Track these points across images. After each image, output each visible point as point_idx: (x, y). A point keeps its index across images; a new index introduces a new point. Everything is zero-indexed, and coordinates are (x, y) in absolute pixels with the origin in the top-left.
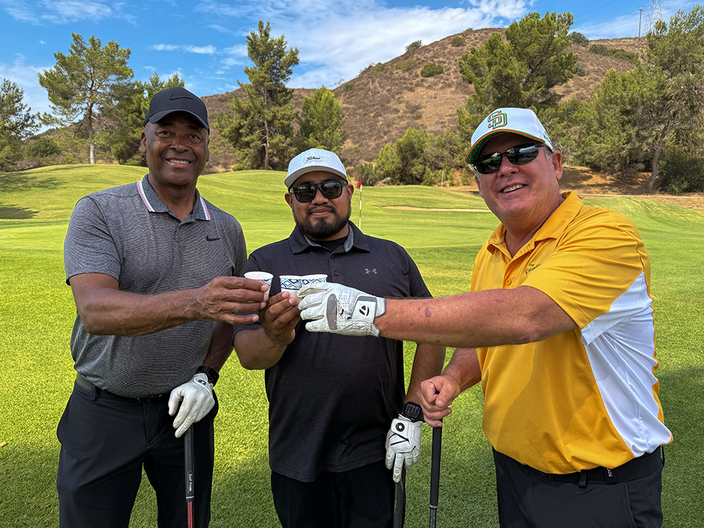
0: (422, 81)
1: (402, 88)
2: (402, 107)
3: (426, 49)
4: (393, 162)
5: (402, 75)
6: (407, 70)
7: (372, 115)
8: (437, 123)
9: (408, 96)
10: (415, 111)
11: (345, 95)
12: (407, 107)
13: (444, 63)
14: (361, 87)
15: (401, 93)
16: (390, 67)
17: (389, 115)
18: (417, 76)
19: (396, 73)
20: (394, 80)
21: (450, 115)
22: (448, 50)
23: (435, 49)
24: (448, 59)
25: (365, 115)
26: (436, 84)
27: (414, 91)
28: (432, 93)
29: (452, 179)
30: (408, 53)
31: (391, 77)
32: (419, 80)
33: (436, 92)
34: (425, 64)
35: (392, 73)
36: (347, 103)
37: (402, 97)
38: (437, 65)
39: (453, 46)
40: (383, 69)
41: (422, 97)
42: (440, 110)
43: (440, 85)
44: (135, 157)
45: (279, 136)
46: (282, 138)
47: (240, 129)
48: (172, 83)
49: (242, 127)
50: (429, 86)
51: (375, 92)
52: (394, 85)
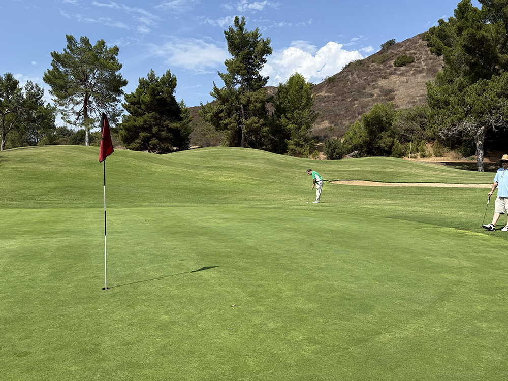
0: (395, 70)
1: (377, 77)
2: (376, 92)
3: (399, 45)
4: (361, 136)
5: (377, 67)
6: (382, 63)
7: (349, 100)
8: (408, 102)
9: (382, 83)
10: (388, 94)
11: (328, 86)
12: (381, 91)
13: (415, 54)
14: (341, 79)
15: (376, 81)
16: (367, 62)
17: (364, 99)
18: (391, 66)
19: (372, 66)
20: (370, 71)
21: (421, 96)
22: (419, 44)
23: (407, 44)
24: (418, 50)
25: (343, 100)
26: (408, 72)
27: (388, 78)
28: (404, 79)
29: (423, 151)
30: (383, 49)
31: (368, 69)
32: (393, 69)
33: (408, 78)
34: (398, 56)
35: (368, 66)
36: (329, 92)
37: (377, 84)
38: (408, 56)
39: (423, 40)
40: (361, 64)
41: (395, 82)
42: (412, 92)
43: (412, 72)
44: (136, 141)
45: (253, 118)
46: (255, 120)
47: (220, 113)
48: (165, 78)
49: (221, 111)
50: (401, 74)
51: (354, 82)
52: (370, 75)
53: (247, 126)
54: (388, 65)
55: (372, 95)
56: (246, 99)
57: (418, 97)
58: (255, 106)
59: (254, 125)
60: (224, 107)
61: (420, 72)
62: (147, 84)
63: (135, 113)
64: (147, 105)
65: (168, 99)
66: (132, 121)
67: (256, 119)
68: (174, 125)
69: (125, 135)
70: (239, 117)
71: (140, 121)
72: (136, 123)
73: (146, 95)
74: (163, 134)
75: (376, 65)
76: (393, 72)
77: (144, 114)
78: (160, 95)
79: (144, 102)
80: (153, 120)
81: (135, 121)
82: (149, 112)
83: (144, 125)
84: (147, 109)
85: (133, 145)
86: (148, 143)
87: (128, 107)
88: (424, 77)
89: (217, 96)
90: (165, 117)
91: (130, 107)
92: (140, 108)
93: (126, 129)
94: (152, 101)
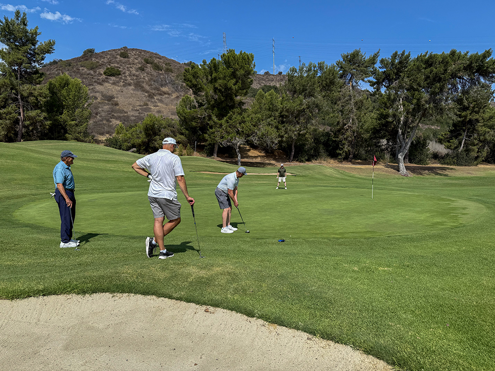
1: (92, 81)
2: (98, 95)
3: (100, 55)
5: (88, 72)
6: (91, 69)
8: (133, 110)
9: (99, 88)
10: (111, 99)
12: (102, 96)
13: (119, 68)
15: (93, 85)
18: (101, 74)
20: (82, 74)
22: (119, 59)
26: (118, 82)
27: (102, 85)
28: (117, 88)
31: (78, 72)
32: (104, 77)
33: (120, 88)
34: (105, 67)
35: (78, 69)
37: (95, 88)
38: (114, 68)
39: (121, 57)
43: (122, 83)
46: (38, 113)
50: (114, 83)
53: (30, 118)
54: (97, 73)
55: (96, 98)
57: (137, 106)
59: (38, 118)
61: (129, 85)
70: (17, 108)
75: (85, 69)
76: (106, 80)
88: (134, 90)
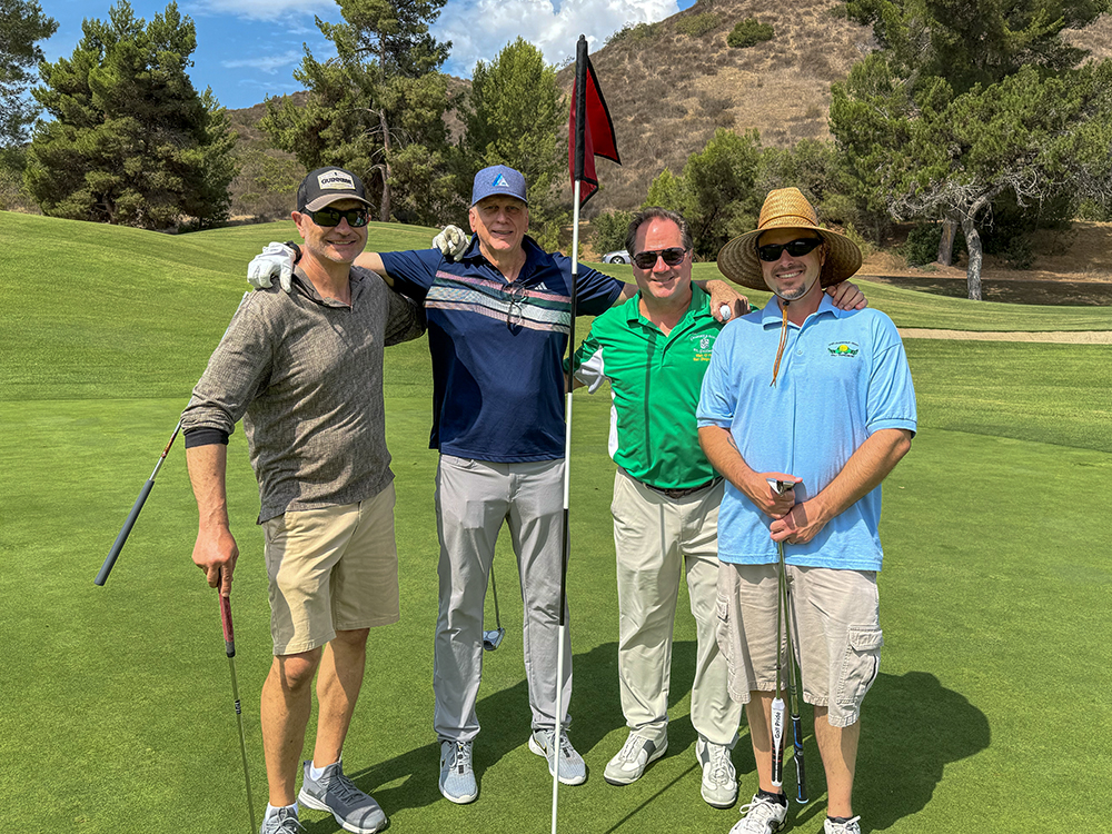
0: (731, 54)
2: (692, 104)
4: (682, 209)
5: (690, 44)
6: (700, 36)
7: (630, 119)
9: (702, 82)
14: (606, 67)
15: (689, 77)
16: (665, 30)
17: (666, 119)
19: (678, 41)
21: (792, 120)
24: (781, 12)
26: (759, 60)
27: (715, 74)
28: (751, 76)
32: (726, 52)
37: (691, 85)
40: (652, 33)
41: (732, 84)
42: (772, 110)
44: (76, 195)
45: (412, 147)
46: (420, 152)
47: (321, 129)
48: (162, 24)
49: (326, 124)
50: (746, 64)
51: (637, 77)
52: (674, 62)
53: (399, 169)
54: (713, 42)
55: (682, 111)
56: (394, 95)
57: (786, 121)
58: (418, 116)
59: (416, 166)
60: (333, 114)
61: (788, 63)
62: (109, 36)
63: (72, 119)
64: (110, 96)
65: (170, 83)
66: (63, 139)
67: (421, 150)
68: (190, 155)
69: (42, 179)
70: (375, 142)
71: (87, 141)
72: (75, 146)
73: (106, 69)
74: (157, 177)
75: (686, 38)
76: (728, 58)
77: (101, 122)
78: (150, 72)
79: (101, 89)
80: (128, 138)
81: (72, 138)
82: (113, 117)
83: (99, 151)
84: (108, 108)
85: (65, 205)
86: (112, 205)
87: (52, 100)
88: (797, 75)
89: (312, 81)
90: (160, 133)
91: (57, 99)
92: (86, 103)
93: (46, 161)
94: (123, 86)
